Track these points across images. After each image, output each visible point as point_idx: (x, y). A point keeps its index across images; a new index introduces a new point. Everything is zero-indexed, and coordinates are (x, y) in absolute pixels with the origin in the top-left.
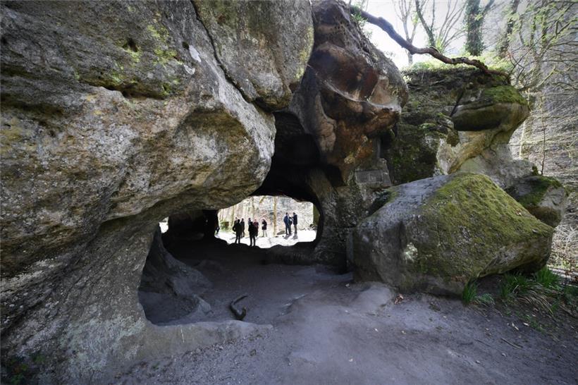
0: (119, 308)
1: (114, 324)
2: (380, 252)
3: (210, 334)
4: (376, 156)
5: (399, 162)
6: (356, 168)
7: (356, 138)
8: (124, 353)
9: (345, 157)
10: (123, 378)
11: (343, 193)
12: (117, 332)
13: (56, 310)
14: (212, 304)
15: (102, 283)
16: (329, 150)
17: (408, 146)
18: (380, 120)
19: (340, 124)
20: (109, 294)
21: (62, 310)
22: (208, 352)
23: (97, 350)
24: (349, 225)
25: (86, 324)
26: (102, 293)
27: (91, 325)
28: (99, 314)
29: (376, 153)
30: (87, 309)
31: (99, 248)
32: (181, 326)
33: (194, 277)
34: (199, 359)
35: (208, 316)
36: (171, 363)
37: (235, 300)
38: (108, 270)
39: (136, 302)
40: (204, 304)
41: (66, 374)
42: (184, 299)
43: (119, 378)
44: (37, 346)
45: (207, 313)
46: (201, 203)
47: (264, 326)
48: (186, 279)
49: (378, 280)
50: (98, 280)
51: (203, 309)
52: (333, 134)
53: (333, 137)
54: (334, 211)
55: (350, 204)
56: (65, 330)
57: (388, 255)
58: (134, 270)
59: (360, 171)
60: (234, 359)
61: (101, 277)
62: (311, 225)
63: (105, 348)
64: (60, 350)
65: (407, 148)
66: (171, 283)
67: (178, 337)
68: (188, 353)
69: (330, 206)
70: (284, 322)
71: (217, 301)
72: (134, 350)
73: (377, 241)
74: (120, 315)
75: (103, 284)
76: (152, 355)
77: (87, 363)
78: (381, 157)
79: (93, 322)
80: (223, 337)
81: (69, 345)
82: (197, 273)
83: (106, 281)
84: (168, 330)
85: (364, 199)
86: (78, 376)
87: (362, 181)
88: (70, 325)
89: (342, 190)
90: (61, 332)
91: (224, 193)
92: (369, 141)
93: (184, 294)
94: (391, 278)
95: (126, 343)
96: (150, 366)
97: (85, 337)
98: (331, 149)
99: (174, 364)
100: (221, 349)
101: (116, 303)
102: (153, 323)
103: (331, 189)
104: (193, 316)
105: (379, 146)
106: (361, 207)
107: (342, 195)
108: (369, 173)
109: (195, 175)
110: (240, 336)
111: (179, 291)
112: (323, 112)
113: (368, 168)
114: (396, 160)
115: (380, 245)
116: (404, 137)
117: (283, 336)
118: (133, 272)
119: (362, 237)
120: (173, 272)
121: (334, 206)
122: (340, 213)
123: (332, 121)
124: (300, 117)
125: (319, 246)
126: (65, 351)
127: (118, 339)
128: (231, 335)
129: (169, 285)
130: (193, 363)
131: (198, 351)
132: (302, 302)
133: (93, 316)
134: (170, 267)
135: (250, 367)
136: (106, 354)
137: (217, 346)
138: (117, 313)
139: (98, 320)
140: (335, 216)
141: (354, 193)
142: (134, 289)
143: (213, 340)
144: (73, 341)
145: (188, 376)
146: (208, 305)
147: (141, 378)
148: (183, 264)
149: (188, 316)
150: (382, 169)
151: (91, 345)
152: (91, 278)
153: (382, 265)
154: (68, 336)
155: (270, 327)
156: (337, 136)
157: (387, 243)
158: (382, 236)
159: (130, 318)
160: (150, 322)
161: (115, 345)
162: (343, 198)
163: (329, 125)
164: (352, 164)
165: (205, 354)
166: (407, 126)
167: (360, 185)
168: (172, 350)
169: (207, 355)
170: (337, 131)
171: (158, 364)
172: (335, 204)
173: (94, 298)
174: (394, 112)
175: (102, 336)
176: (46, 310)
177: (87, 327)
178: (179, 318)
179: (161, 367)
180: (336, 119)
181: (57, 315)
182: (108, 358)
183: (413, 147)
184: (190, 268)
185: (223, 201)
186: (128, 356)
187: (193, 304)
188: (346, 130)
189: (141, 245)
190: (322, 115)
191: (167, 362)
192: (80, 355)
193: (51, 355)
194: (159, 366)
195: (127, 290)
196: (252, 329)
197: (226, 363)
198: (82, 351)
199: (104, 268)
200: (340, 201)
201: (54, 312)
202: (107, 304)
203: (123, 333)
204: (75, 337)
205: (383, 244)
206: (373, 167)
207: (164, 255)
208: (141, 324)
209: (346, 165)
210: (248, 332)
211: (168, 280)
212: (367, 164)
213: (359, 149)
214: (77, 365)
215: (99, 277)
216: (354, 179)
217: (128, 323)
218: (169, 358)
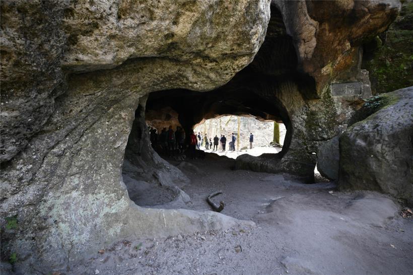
0: (103, 184)
1: (97, 199)
2: (383, 157)
3: (192, 222)
4: (356, 67)
5: (384, 73)
6: (332, 80)
7: (339, 44)
8: (107, 229)
9: (323, 66)
10: (106, 254)
11: (315, 106)
12: (100, 207)
13: (30, 174)
14: (191, 196)
15: (83, 155)
16: (307, 58)
17: (398, 54)
18: (371, 21)
19: (323, 27)
20: (91, 168)
21: (39, 175)
22: (189, 239)
23: (80, 223)
24: (319, 138)
25: (68, 195)
26: (83, 166)
27: (73, 196)
28: (82, 187)
29: (357, 63)
30: (68, 180)
31: (71, 111)
32: (164, 210)
33: (176, 173)
34: (181, 246)
35: (187, 205)
36: (153, 246)
37: (212, 195)
38: (89, 142)
39: (120, 181)
40: (184, 195)
41: (46, 243)
42: (168, 189)
43: (102, 253)
44: (12, 210)
45: (187, 203)
46: (184, 77)
47: (246, 222)
48: (169, 174)
49: (375, 190)
50: (79, 151)
51: (183, 199)
52: (314, 39)
53: (314, 43)
54: (304, 124)
55: (322, 118)
56: (45, 198)
57: (394, 162)
58: (116, 147)
59: (336, 83)
60: (218, 252)
61: (81, 149)
62: (271, 143)
63: (88, 222)
64: (40, 218)
65: (397, 57)
66: (157, 175)
67: (161, 220)
68: (170, 238)
69: (299, 120)
70: (266, 220)
71: (195, 194)
72: (117, 228)
73: (379, 146)
74: (103, 191)
75: (84, 157)
76: (135, 235)
77: (69, 235)
78: (362, 68)
79: (75, 194)
80: (205, 227)
81: (50, 214)
82: (178, 171)
83: (87, 153)
84: (150, 212)
85: (338, 113)
86: (60, 247)
87: (337, 94)
88: (51, 194)
89: (314, 103)
90: (40, 199)
91: (210, 65)
92: (351, 49)
93: (167, 185)
94: (396, 189)
95: (110, 219)
96: (133, 245)
97: (67, 208)
98: (310, 56)
99: (156, 247)
100: (202, 239)
101: (99, 178)
102: (136, 204)
103: (302, 102)
104: (175, 203)
105: (361, 56)
106: (335, 121)
107: (314, 109)
108: (347, 86)
109: (178, 15)
110: (221, 229)
111: (164, 183)
112: (306, 12)
113: (346, 80)
114: (381, 71)
115: (382, 149)
116: (393, 45)
117: (269, 235)
118: (115, 149)
119: (355, 141)
120: (159, 167)
121: (304, 119)
122: (310, 127)
123: (315, 23)
124: (284, 13)
125: (286, 157)
126: (45, 219)
127: (101, 215)
128: (213, 226)
129: (155, 177)
130: (175, 249)
131: (180, 237)
132: (282, 203)
133: (75, 188)
134: (157, 163)
135: (238, 265)
136: (89, 228)
137: (199, 235)
138: (100, 189)
139: (80, 193)
140: (304, 129)
141: (328, 107)
142: (117, 167)
143: (195, 229)
144: (54, 210)
145: (169, 264)
146: (188, 196)
147: (123, 257)
148: (167, 162)
149: (171, 203)
150: (362, 80)
151: (73, 217)
152: (70, 148)
153: (384, 172)
154: (48, 204)
155: (253, 224)
156: (318, 41)
157: (393, 147)
158: (387, 139)
159: (113, 195)
160: (133, 202)
161: (98, 221)
162: (315, 111)
163: (312, 28)
164: (328, 75)
165: (187, 242)
166: (398, 32)
167: (335, 98)
168: (154, 232)
169: (188, 243)
170: (318, 36)
171: (141, 245)
172: (306, 117)
173: (75, 170)
174: (392, 9)
175: (85, 209)
176: (18, 172)
177: (69, 198)
178: (163, 204)
179: (143, 248)
180: (319, 22)
181: (32, 180)
182: (91, 232)
183: (404, 55)
184: (172, 166)
185: (208, 77)
186: (111, 232)
187: (175, 194)
188: (329, 35)
189: (122, 121)
190: (305, 15)
191: (149, 245)
192: (61, 225)
193: (30, 222)
194: (142, 248)
195: (110, 166)
196: (234, 223)
197: (209, 256)
198: (63, 222)
199: (83, 139)
200: (312, 114)
201: (29, 176)
202: (89, 178)
203: (107, 210)
204: (56, 206)
205: (387, 149)
206: (353, 79)
207: (152, 153)
208: (124, 203)
209: (322, 76)
210: (230, 225)
211: (154, 172)
212: (345, 76)
213: (339, 59)
214: (58, 235)
215: (79, 148)
216: (328, 92)
217: (111, 200)
218: (152, 240)
